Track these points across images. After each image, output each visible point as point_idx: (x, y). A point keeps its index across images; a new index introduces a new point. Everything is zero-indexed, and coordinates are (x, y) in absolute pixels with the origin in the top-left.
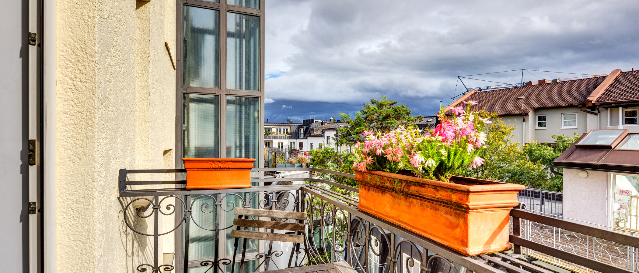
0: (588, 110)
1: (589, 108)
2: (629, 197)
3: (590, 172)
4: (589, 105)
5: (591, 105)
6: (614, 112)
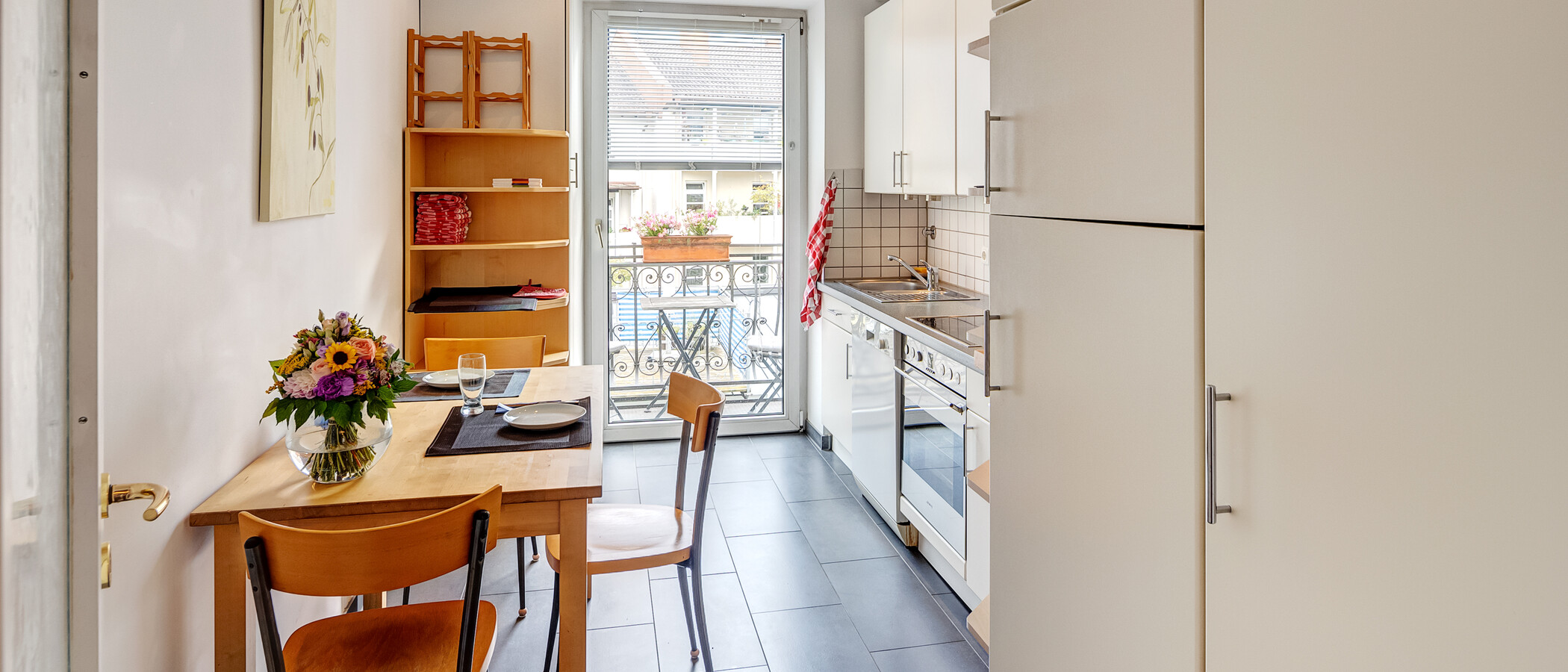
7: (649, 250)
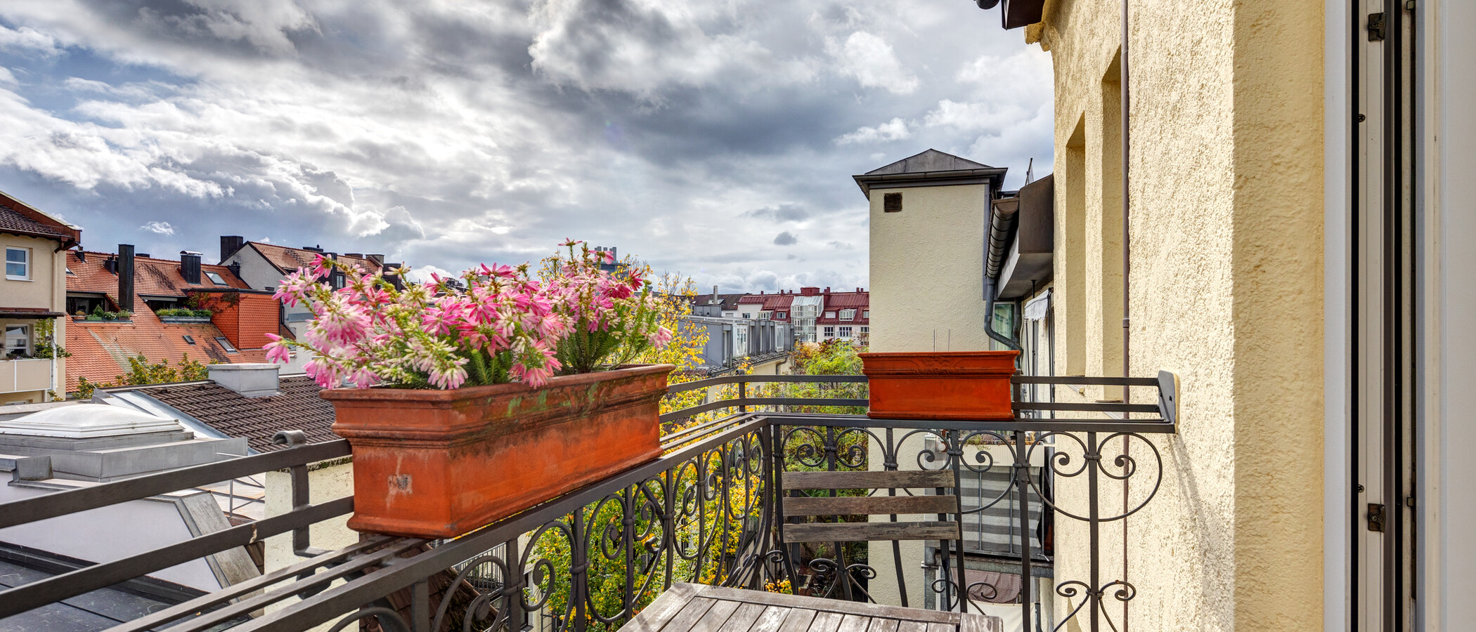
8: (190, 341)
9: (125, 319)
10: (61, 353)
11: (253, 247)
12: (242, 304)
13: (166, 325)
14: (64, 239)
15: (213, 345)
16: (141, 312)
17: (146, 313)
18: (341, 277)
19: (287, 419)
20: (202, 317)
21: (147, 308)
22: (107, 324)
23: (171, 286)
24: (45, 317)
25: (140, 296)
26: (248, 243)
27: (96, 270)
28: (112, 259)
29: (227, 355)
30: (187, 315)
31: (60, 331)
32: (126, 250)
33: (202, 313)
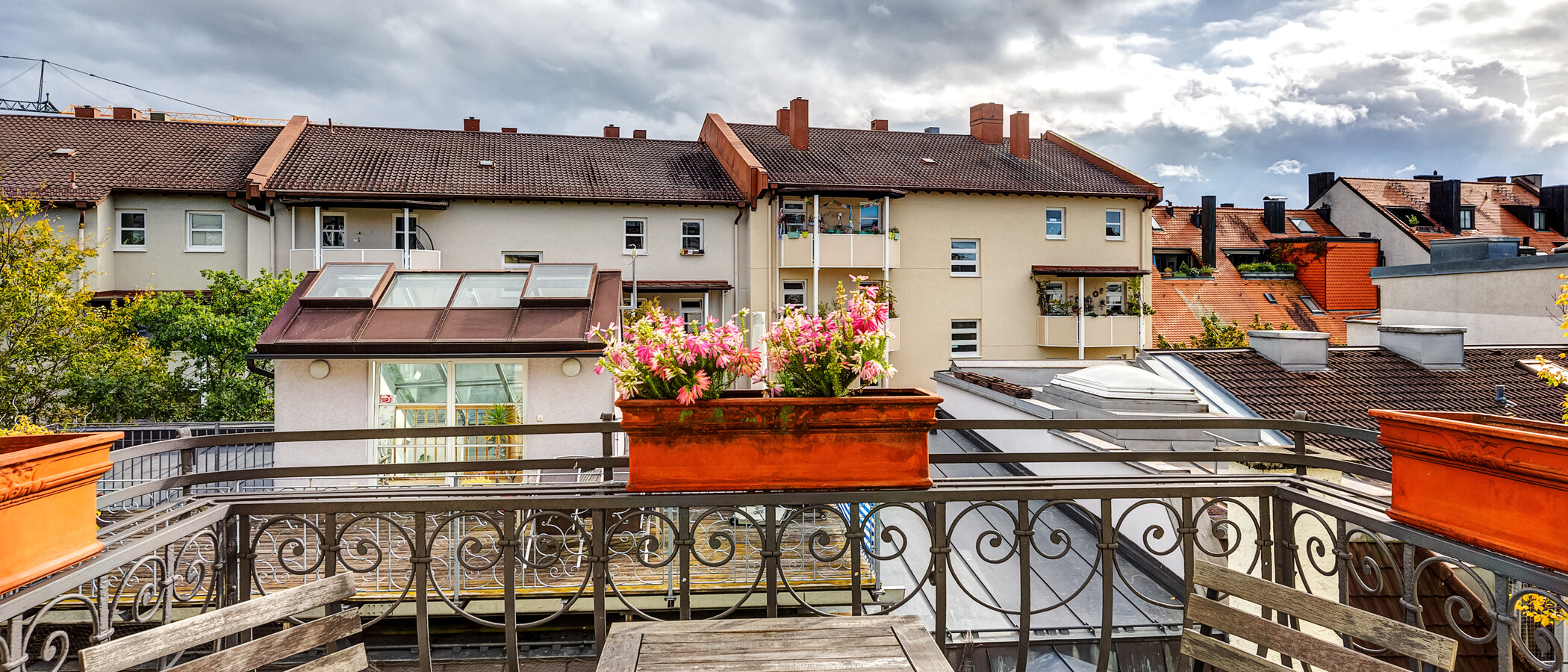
0: (249, 207)
1: (253, 201)
2: (393, 408)
3: (333, 362)
4: (252, 195)
5: (257, 195)
6: (304, 219)
7: (649, 446)
8: (1271, 300)
9: (1208, 275)
10: (1147, 311)
11: (1345, 183)
12: (1330, 255)
13: (1247, 281)
14: (1148, 197)
15: (1296, 305)
16: (1223, 267)
17: (1228, 269)
18: (1468, 214)
19: (1333, 403)
20: (1285, 272)
21: (1228, 263)
22: (1191, 281)
23: (1253, 238)
24: (1134, 275)
25: (1223, 250)
26: (1340, 179)
27: (1183, 224)
28: (1197, 211)
29: (1313, 317)
30: (1268, 270)
31: (1147, 290)
32: (1209, 201)
33: (1285, 267)
